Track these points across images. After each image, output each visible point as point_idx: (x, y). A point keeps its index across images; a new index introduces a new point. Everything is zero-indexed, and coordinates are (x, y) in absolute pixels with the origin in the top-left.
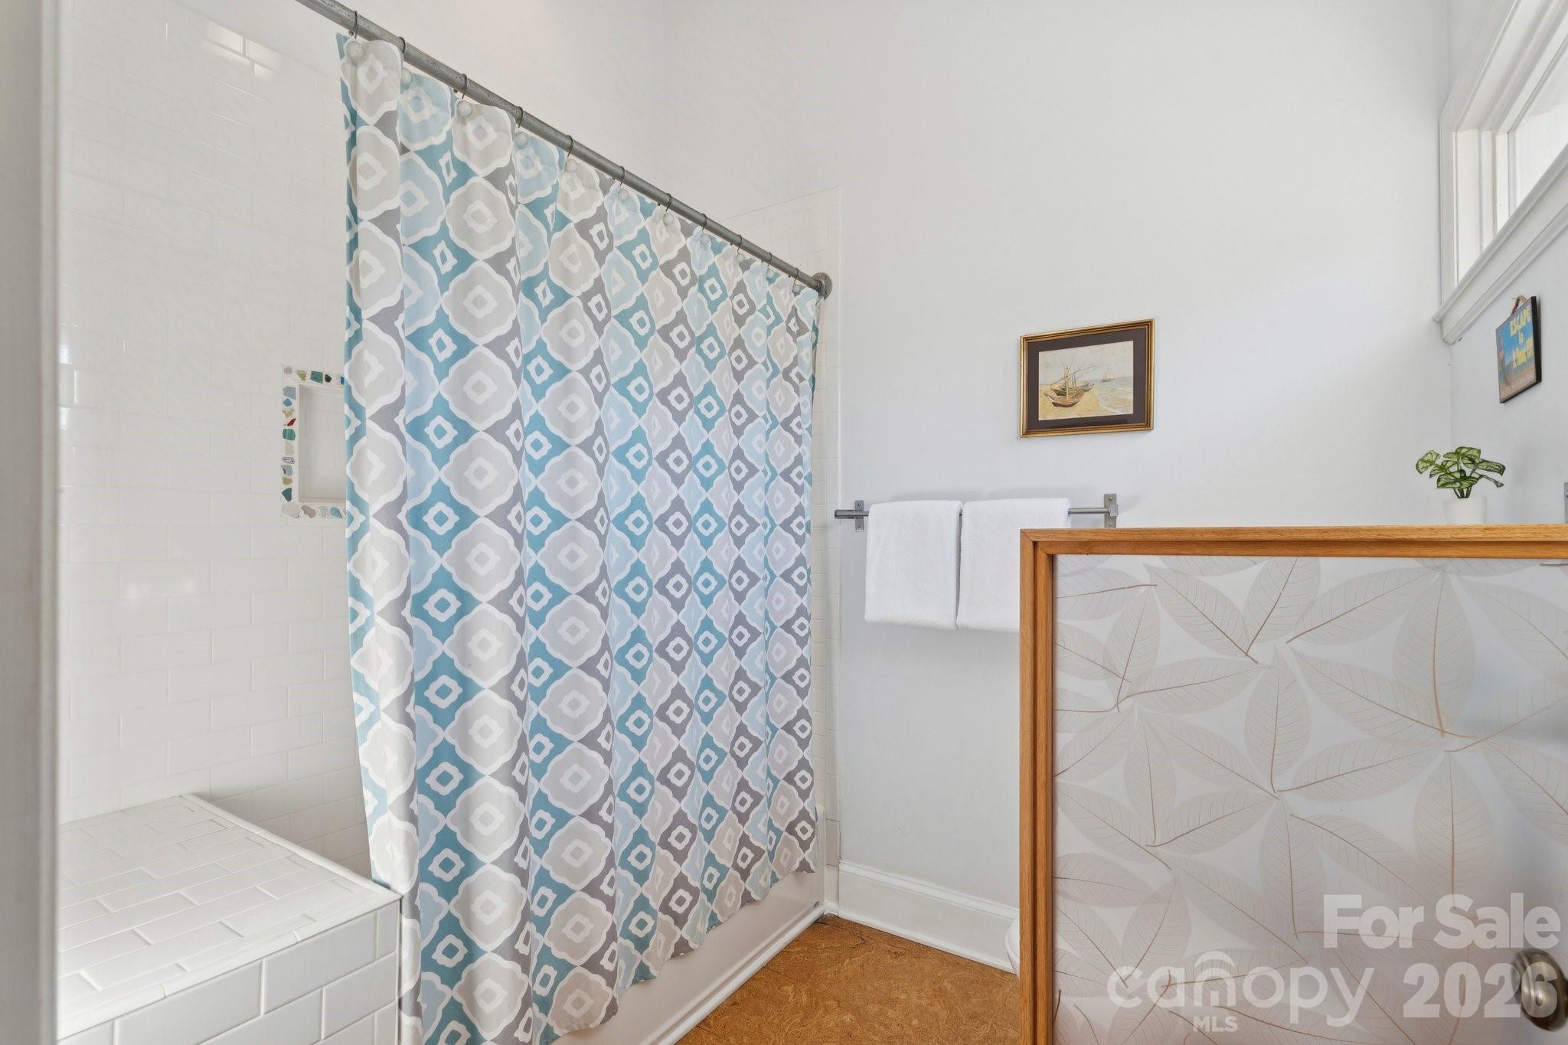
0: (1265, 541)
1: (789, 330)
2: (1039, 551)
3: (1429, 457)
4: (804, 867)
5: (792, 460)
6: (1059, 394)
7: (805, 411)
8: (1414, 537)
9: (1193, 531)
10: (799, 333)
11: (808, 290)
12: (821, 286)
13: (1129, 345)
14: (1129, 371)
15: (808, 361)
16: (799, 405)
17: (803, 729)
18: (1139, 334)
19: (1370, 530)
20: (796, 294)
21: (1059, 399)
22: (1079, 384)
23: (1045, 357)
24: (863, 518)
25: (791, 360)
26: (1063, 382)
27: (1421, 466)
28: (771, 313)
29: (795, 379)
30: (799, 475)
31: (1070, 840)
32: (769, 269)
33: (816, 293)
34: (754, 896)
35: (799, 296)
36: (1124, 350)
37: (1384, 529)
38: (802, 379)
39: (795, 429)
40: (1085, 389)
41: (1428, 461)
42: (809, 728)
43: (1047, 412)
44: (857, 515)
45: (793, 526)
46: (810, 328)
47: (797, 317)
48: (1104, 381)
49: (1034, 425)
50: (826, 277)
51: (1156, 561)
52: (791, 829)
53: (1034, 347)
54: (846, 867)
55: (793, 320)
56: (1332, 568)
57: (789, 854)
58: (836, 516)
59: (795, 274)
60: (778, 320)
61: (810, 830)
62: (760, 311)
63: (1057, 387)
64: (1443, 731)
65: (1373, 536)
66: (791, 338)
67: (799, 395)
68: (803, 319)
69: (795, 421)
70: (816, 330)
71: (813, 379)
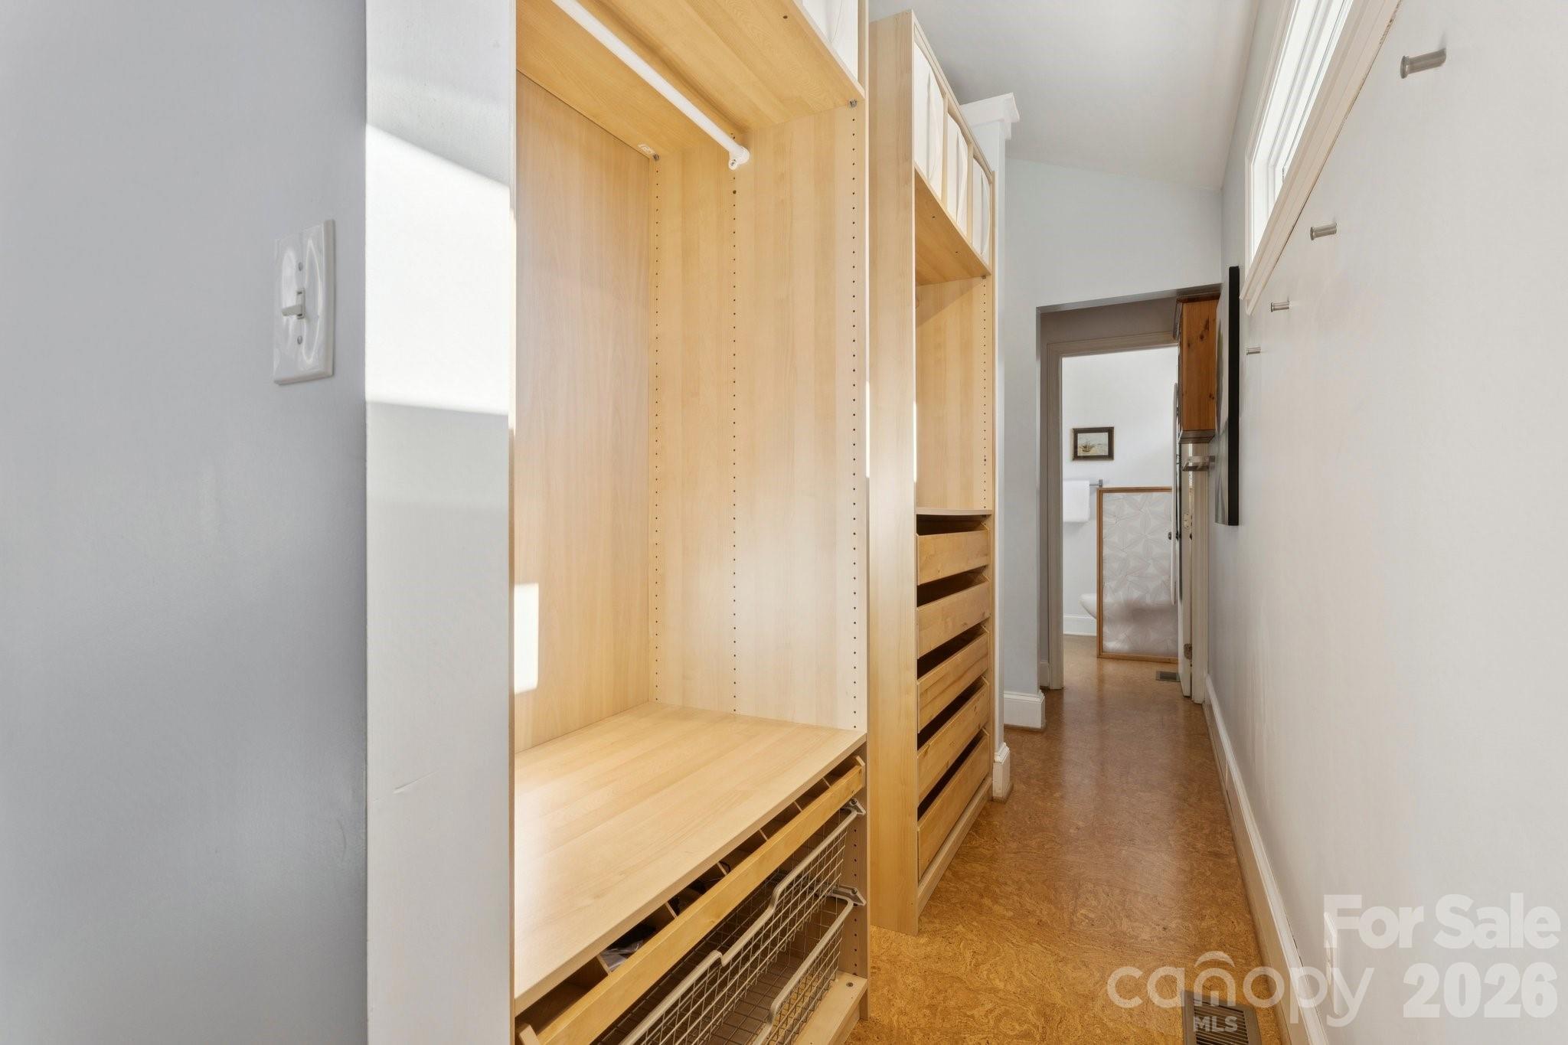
13: (1107, 433)
14: (1106, 441)
18: (1110, 431)
21: (1084, 449)
22: (1091, 445)
23: (1079, 435)
26: (1085, 443)
31: (1106, 551)
36: (1105, 435)
40: (1093, 447)
43: (1080, 453)
48: (1098, 444)
49: (1076, 457)
51: (1124, 494)
53: (1076, 432)
56: (1155, 494)
63: (1083, 445)
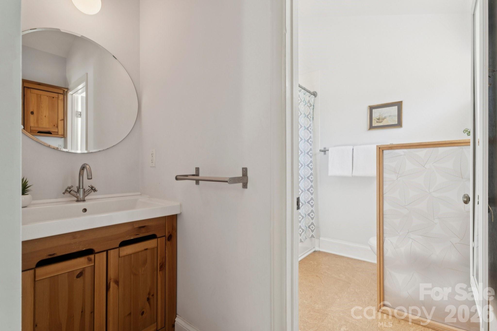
0: (427, 145)
1: (308, 106)
2: (380, 149)
3: (466, 130)
4: (312, 236)
5: (309, 137)
6: (378, 119)
7: (312, 125)
8: (456, 142)
9: (413, 143)
10: (310, 106)
11: (312, 96)
12: (315, 94)
13: (396, 107)
14: (396, 114)
15: (312, 113)
16: (310, 124)
17: (312, 203)
18: (399, 104)
19: (448, 141)
20: (309, 97)
21: (378, 121)
22: (383, 117)
23: (374, 111)
24: (326, 152)
25: (309, 113)
26: (379, 117)
27: (464, 132)
28: (305, 102)
29: (310, 118)
30: (311, 141)
32: (304, 92)
33: (314, 96)
34: (302, 240)
35: (310, 98)
36: (395, 108)
37: (451, 141)
38: (311, 118)
39: (310, 130)
40: (385, 118)
41: (466, 131)
42: (314, 203)
43: (375, 124)
44: (325, 151)
45: (309, 153)
46: (313, 105)
47: (310, 103)
48: (390, 116)
49: (371, 127)
50: (316, 92)
51: (405, 150)
52: (309, 227)
53: (371, 108)
54: (321, 238)
55: (309, 103)
56: (441, 150)
57: (309, 233)
58: (320, 151)
59: (309, 92)
60: (306, 104)
61: (314, 228)
62: (302, 102)
63: (377, 118)
64: (462, 178)
65: (448, 142)
66: (308, 108)
67: (310, 121)
68: (311, 103)
69: (310, 128)
70: (314, 106)
71: (313, 117)
